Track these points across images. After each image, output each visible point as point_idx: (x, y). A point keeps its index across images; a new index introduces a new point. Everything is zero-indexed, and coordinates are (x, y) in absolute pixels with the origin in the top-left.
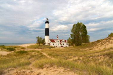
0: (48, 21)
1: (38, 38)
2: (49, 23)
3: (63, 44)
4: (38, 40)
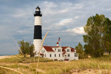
0: (40, 12)
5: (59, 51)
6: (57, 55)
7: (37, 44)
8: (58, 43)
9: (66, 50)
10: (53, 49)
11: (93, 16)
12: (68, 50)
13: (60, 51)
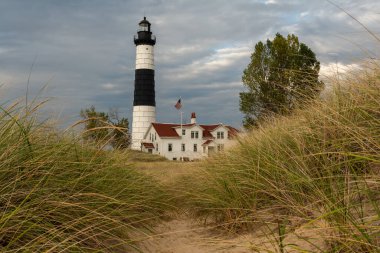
0: (149, 33)
2: (152, 43)
5: (194, 135)
6: (189, 147)
7: (141, 120)
8: (193, 116)
9: (214, 134)
10: (179, 131)
11: (268, 41)
12: (218, 134)
13: (197, 137)
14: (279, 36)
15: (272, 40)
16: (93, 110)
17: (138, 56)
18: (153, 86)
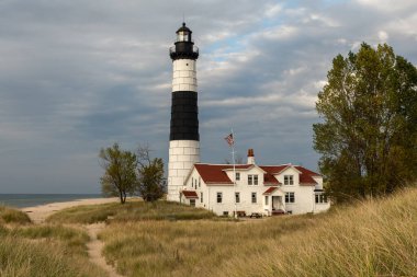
0: (189, 44)
1: (115, 154)
2: (194, 56)
3: (290, 198)
4: (115, 172)
5: (252, 180)
6: (246, 197)
7: (179, 159)
8: (251, 154)
9: (280, 178)
10: (231, 175)
11: (351, 54)
12: (286, 178)
13: (256, 183)
14: (365, 46)
15: (356, 53)
16: (116, 147)
17: (175, 75)
18: (196, 114)
